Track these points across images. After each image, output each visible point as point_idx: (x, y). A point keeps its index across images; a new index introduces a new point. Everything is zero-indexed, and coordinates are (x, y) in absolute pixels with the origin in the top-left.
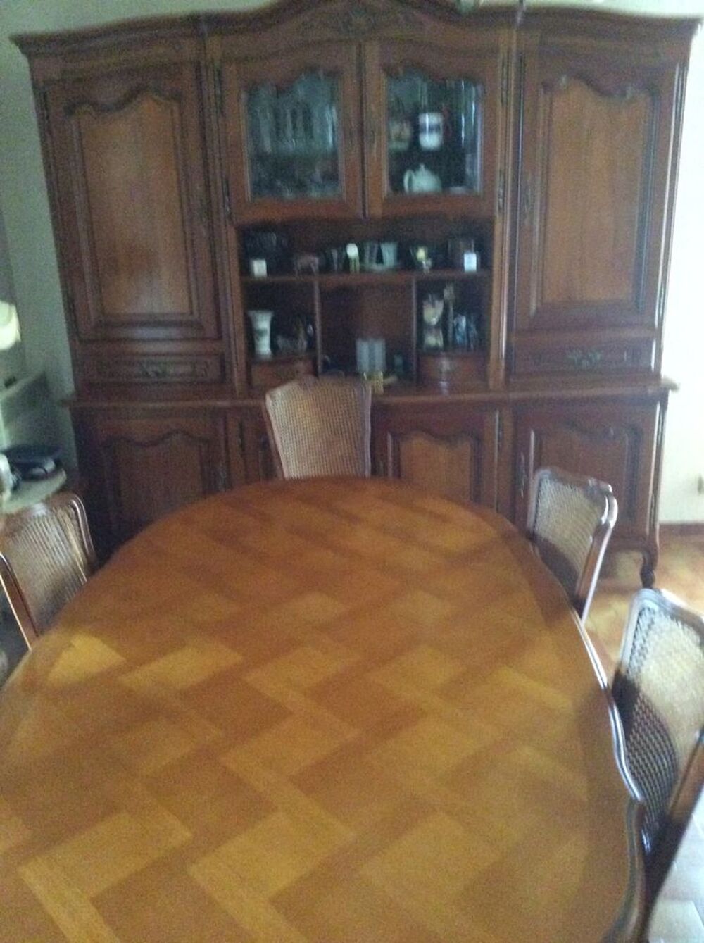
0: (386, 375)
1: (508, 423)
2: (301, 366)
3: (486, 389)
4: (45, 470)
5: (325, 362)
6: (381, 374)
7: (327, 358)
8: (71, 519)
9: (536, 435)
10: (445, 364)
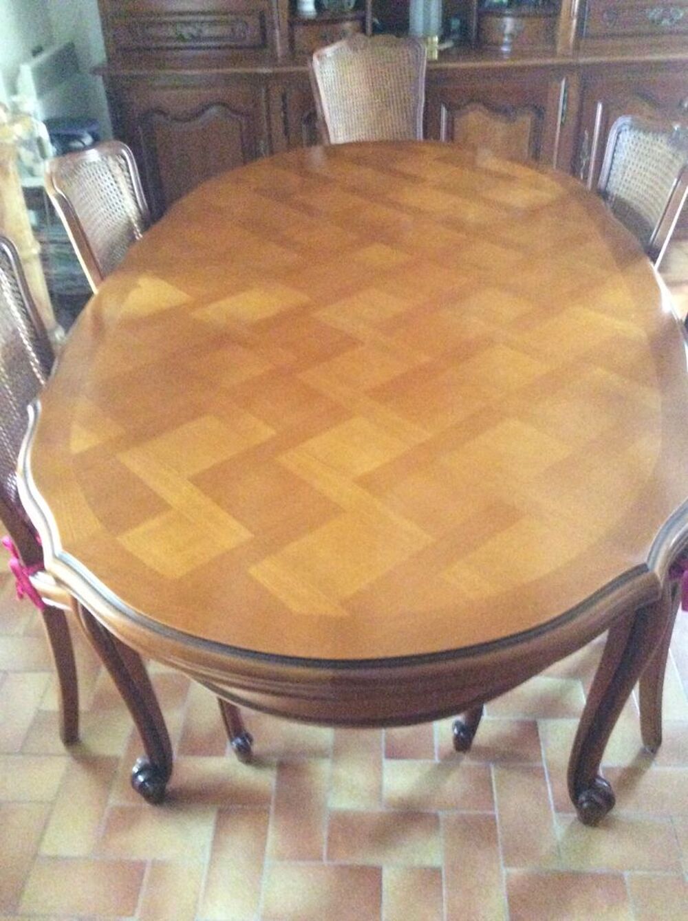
0: (442, 40)
1: (574, 93)
2: (347, 25)
3: (553, 54)
4: (83, 143)
5: (374, 25)
6: (436, 39)
7: (376, 21)
8: (123, 170)
9: (604, 108)
10: (509, 24)
